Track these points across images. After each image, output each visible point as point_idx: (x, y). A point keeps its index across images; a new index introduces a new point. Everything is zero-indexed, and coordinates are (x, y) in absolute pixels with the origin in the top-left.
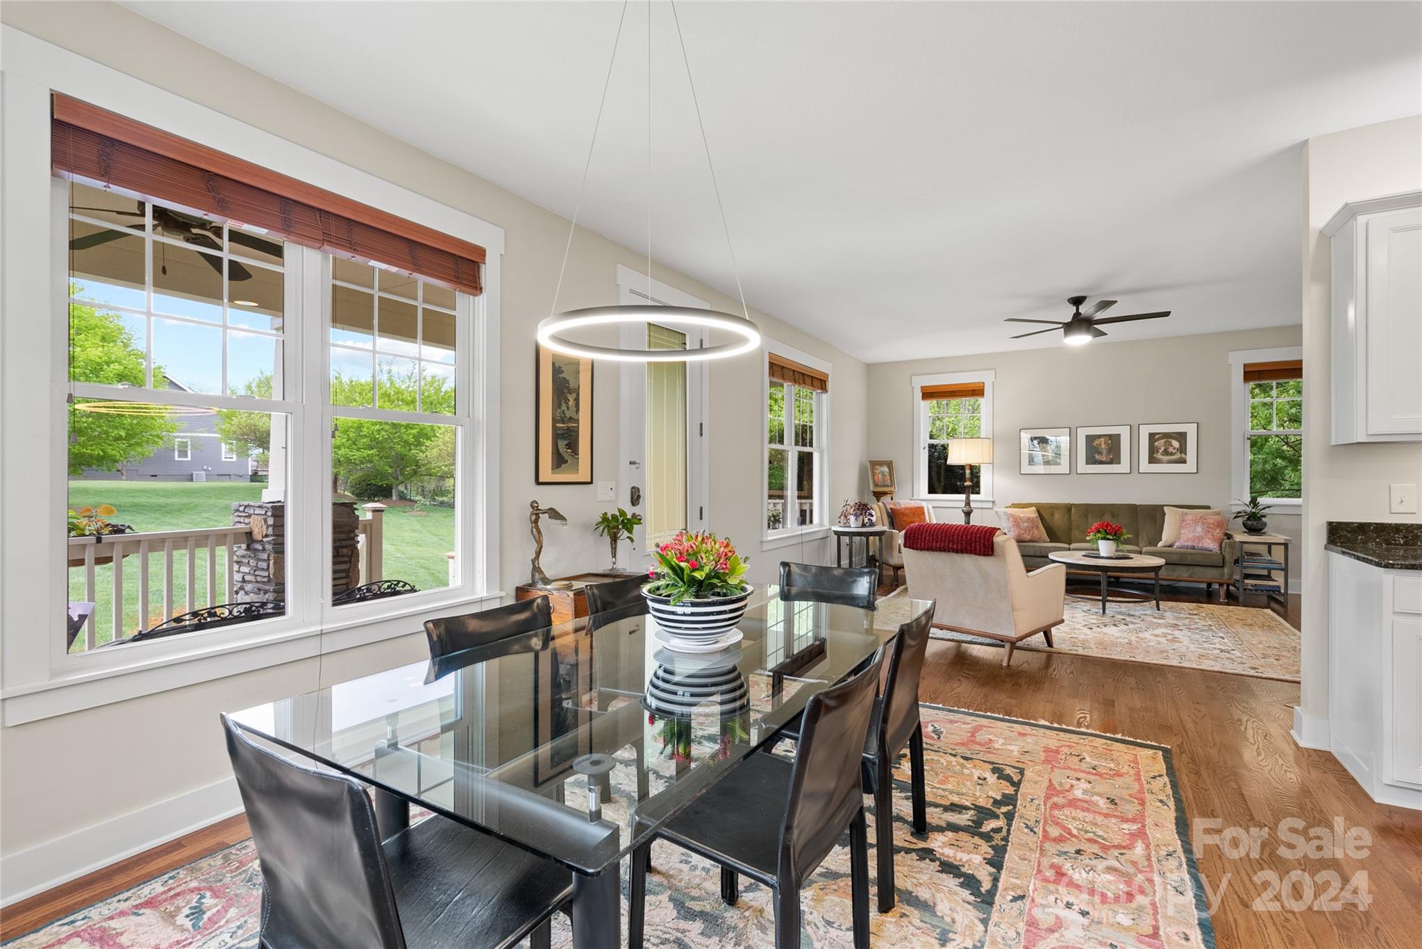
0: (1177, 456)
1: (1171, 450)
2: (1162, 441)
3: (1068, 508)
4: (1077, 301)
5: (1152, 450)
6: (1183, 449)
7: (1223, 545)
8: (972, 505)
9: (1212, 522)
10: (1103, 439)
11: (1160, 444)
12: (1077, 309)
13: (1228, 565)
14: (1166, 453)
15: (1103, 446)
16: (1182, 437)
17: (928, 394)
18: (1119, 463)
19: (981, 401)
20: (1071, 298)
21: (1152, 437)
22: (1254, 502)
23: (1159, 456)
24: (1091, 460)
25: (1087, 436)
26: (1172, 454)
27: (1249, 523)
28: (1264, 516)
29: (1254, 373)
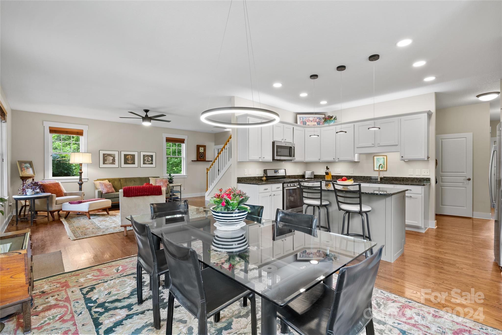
0: (151, 162)
1: (149, 160)
2: (147, 157)
3: (120, 180)
4: (147, 111)
5: (144, 160)
6: (152, 160)
7: (168, 187)
8: (83, 180)
9: (164, 181)
10: (129, 156)
11: (146, 158)
12: (147, 114)
13: (169, 193)
14: (148, 161)
15: (130, 158)
16: (152, 156)
17: (53, 131)
18: (134, 164)
19: (81, 137)
20: (145, 110)
21: (144, 155)
22: (170, 175)
23: (146, 162)
24: (126, 163)
25: (124, 154)
26: (149, 162)
27: (170, 181)
28: (173, 179)
29: (168, 140)
